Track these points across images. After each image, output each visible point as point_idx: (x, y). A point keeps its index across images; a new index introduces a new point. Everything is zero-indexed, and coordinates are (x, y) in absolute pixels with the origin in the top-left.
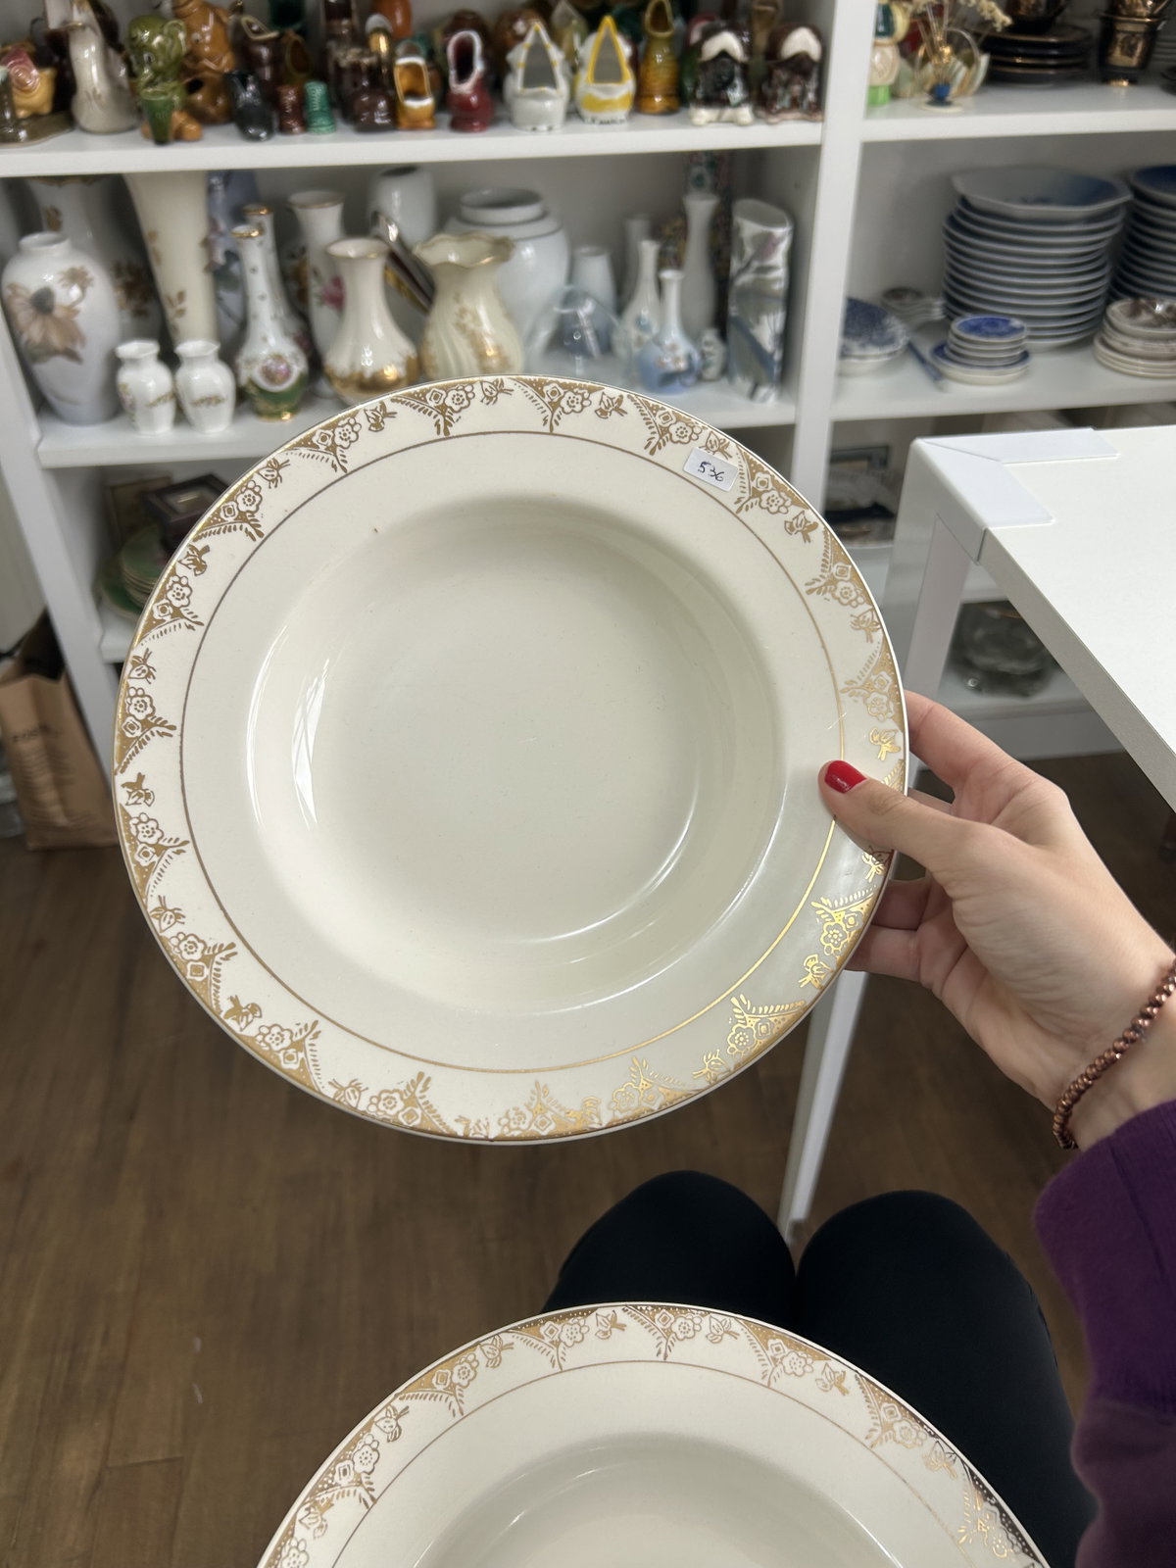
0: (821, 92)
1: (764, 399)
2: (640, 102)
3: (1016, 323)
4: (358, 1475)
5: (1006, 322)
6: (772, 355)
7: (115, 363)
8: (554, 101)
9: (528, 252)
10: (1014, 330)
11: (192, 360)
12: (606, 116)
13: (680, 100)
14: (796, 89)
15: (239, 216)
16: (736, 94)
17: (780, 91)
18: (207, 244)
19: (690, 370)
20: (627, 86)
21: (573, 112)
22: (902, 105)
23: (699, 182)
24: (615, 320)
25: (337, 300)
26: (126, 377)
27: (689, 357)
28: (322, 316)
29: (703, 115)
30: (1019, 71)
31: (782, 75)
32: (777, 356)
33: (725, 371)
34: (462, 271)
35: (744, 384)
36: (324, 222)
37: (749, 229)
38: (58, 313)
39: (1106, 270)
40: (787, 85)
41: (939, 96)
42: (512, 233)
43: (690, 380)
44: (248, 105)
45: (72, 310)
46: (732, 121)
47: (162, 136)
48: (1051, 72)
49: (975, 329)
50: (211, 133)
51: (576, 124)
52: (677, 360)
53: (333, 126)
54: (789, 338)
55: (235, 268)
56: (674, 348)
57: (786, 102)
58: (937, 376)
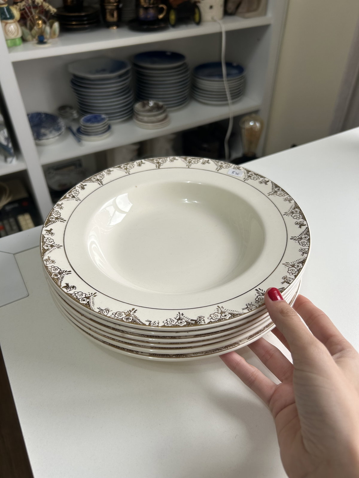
1: (11, 162)
3: (103, 116)
5: (100, 116)
6: (8, 146)
10: (103, 119)
22: (29, 45)
30: (75, 27)
32: (10, 145)
39: (131, 92)
41: (41, 41)
48: (87, 26)
49: (88, 121)
58: (79, 140)
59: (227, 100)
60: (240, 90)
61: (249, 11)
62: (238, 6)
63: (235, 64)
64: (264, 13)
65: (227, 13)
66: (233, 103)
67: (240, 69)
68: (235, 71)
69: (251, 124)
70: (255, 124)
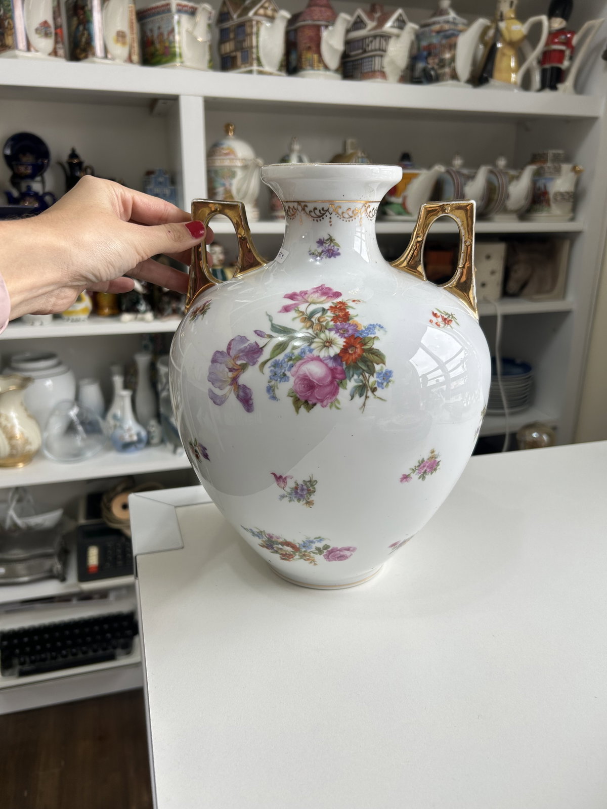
1: (180, 454)
2: (96, 311)
9: (49, 383)
12: (74, 317)
14: (174, 305)
16: (143, 307)
17: (166, 306)
19: (140, 440)
20: (86, 305)
23: (145, 348)
27: (138, 434)
29: (126, 317)
31: (166, 299)
33: (162, 441)
35: (170, 447)
40: (169, 303)
42: (33, 374)
43: (142, 445)
46: (143, 320)
51: (58, 322)
52: (131, 436)
56: (129, 430)
57: (169, 310)
59: (502, 408)
60: (526, 396)
61: (540, 291)
62: (523, 286)
63: (518, 361)
64: (563, 295)
65: (506, 293)
66: (512, 414)
67: (526, 367)
68: (519, 370)
69: (535, 435)
70: (541, 436)
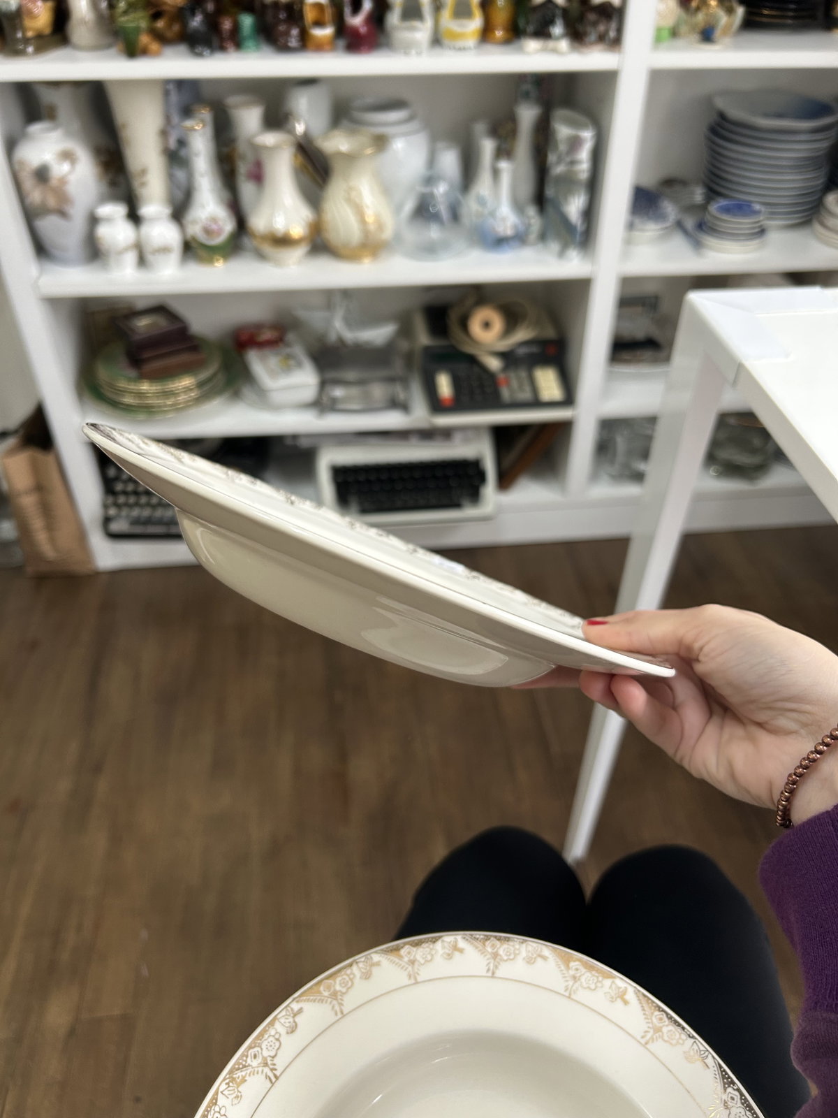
0: (620, 30)
1: (570, 259)
2: (486, 34)
3: (758, 207)
4: (265, 1059)
5: (751, 206)
6: (577, 227)
7: (94, 221)
8: (421, 32)
9: (398, 145)
10: (756, 213)
11: (153, 220)
12: (460, 43)
13: (516, 33)
14: (602, 28)
15: (187, 112)
16: (557, 29)
17: (589, 29)
18: (164, 133)
19: (516, 236)
20: (476, 23)
21: (437, 41)
22: (680, 42)
23: (526, 96)
24: (460, 197)
25: (258, 176)
26: (103, 231)
27: (515, 226)
28: (247, 189)
29: (532, 45)
30: (766, 20)
31: (592, 17)
32: (581, 228)
33: (543, 237)
34: (350, 158)
35: (555, 246)
36: (249, 119)
37: (563, 131)
38: (54, 182)
39: (824, 170)
40: (595, 24)
41: (707, 35)
42: (387, 131)
43: (515, 243)
44: (196, 31)
45: (63, 181)
46: (553, 50)
47: (133, 51)
48: (789, 21)
49: (727, 210)
50: (169, 51)
51: (438, 51)
52: (505, 228)
53: (258, 48)
54: (590, 213)
55: (183, 153)
56: (504, 219)
57: (594, 36)
58: (698, 245)
